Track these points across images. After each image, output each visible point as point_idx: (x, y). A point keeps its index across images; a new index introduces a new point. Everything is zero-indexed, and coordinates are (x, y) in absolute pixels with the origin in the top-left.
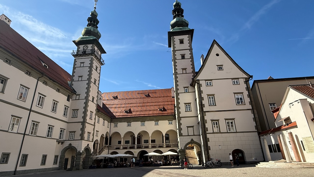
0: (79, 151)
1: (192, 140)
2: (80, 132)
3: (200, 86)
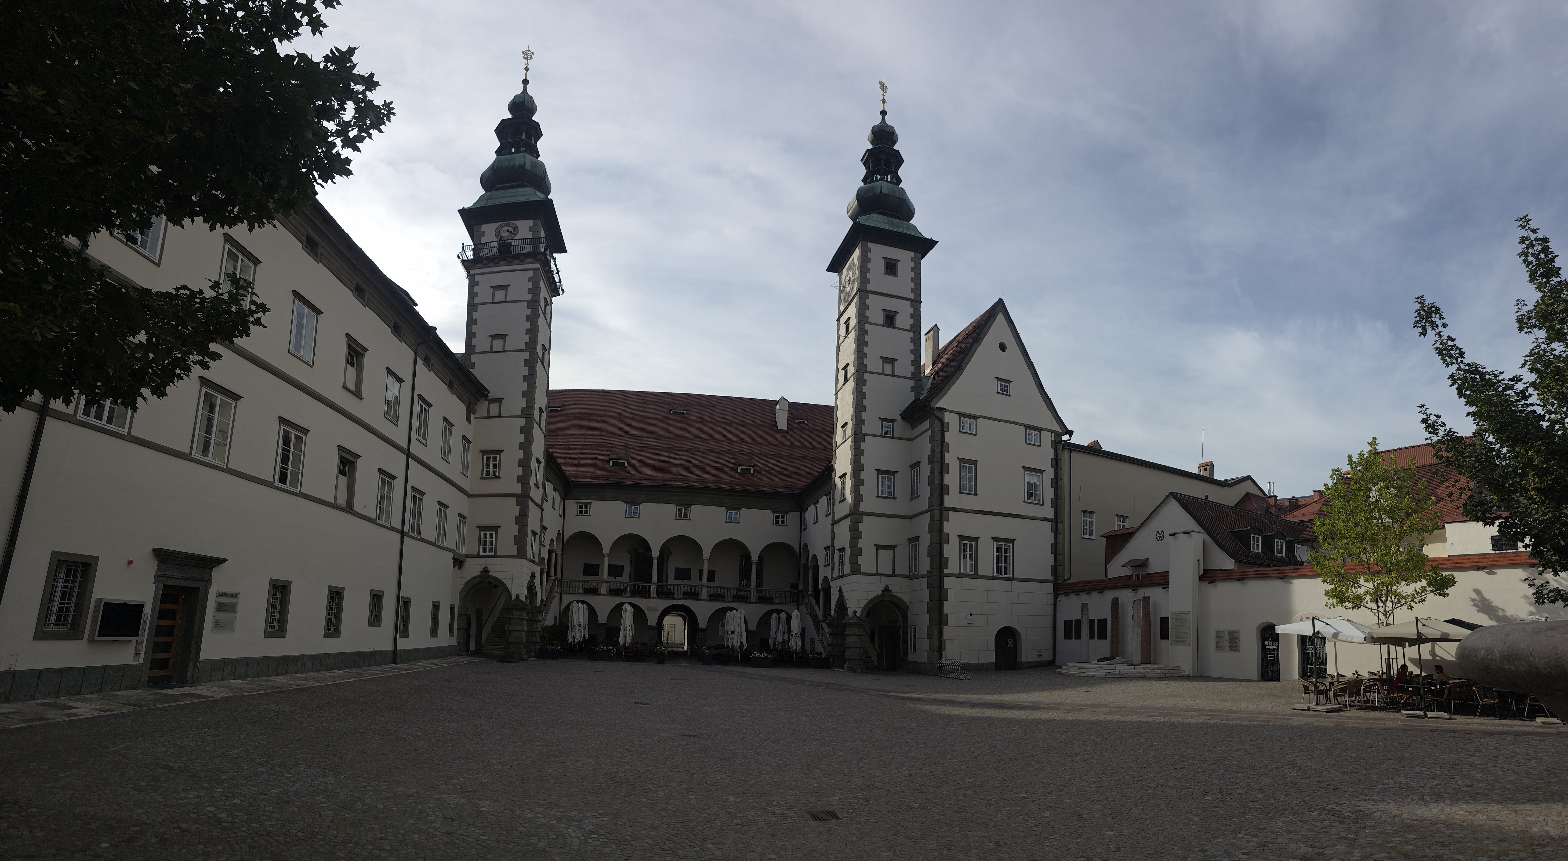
0: (517, 596)
1: (886, 589)
2: (515, 530)
3: (944, 426)
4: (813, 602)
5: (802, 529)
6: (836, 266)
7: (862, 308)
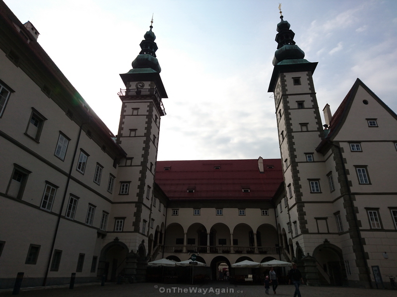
0: (132, 251)
1: (326, 241)
3: (340, 150)
4: (286, 252)
5: (276, 217)
6: (271, 89)
7: (286, 104)
